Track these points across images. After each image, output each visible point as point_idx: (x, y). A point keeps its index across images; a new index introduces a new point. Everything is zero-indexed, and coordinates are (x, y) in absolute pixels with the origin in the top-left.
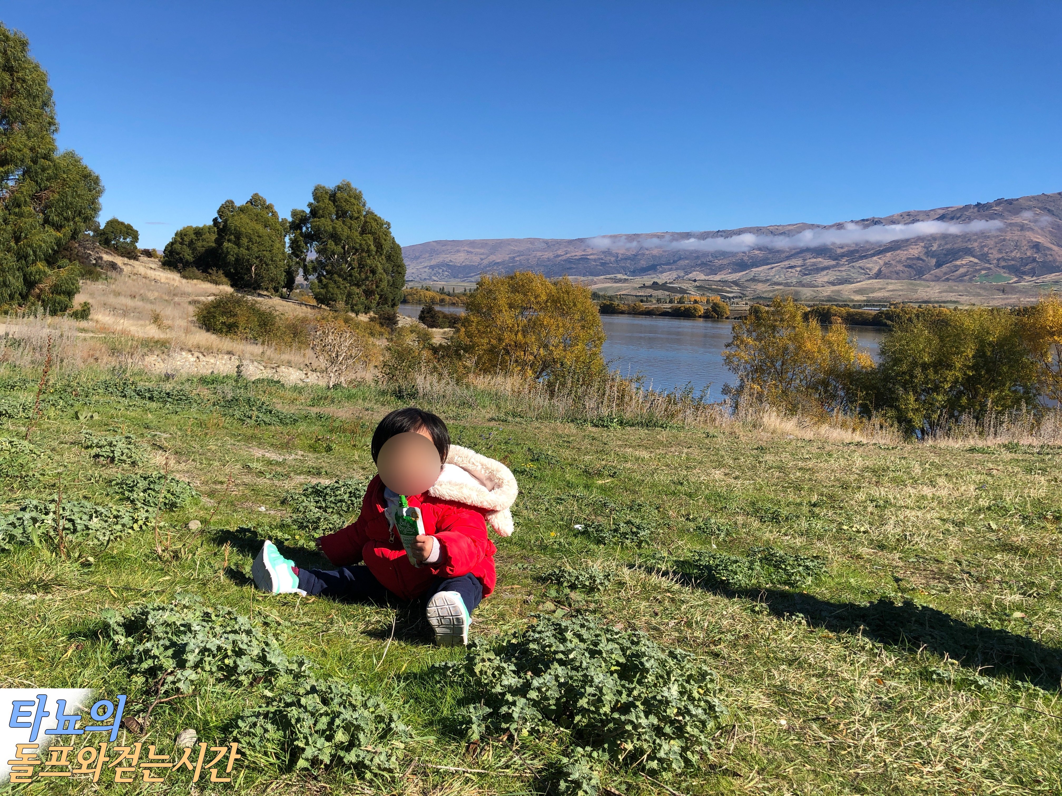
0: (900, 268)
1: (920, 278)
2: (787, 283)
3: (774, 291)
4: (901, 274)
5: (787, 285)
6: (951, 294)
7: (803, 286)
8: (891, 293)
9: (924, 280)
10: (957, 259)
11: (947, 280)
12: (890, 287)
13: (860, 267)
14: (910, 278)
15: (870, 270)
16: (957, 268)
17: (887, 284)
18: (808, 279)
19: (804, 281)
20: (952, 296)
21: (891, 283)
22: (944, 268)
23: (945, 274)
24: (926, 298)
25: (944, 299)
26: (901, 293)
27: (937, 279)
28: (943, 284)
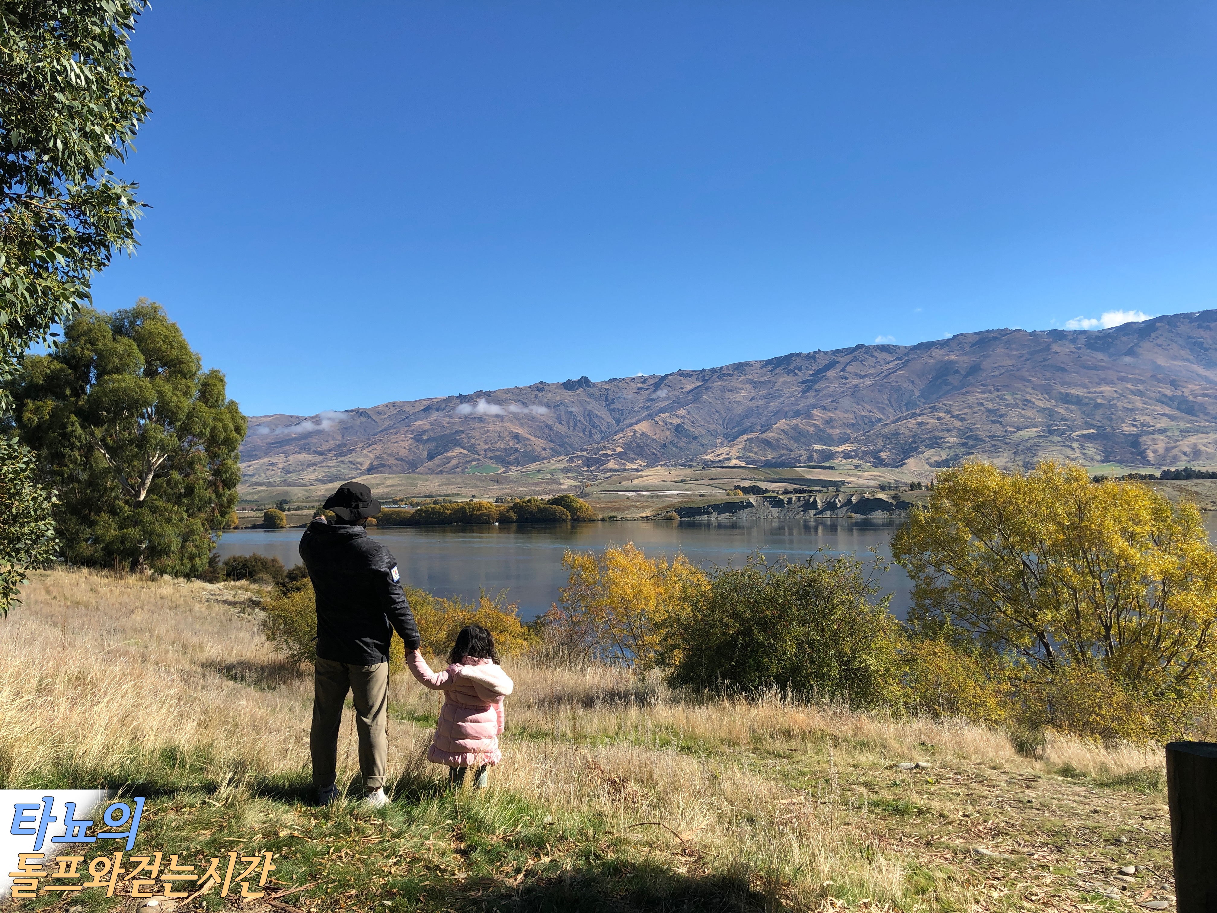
0: (392, 461)
1: (414, 471)
2: (270, 482)
3: (259, 492)
4: (394, 468)
5: (270, 485)
6: (451, 487)
7: (289, 485)
8: (391, 489)
9: (418, 473)
10: (447, 451)
11: (441, 472)
12: (389, 482)
13: (350, 462)
14: (403, 472)
15: (361, 464)
16: (449, 459)
17: (385, 479)
18: (292, 477)
19: (289, 480)
20: (452, 489)
21: (389, 478)
22: (437, 460)
23: (438, 466)
24: (427, 492)
25: (445, 492)
26: (400, 488)
27: (431, 471)
28: (440, 476)
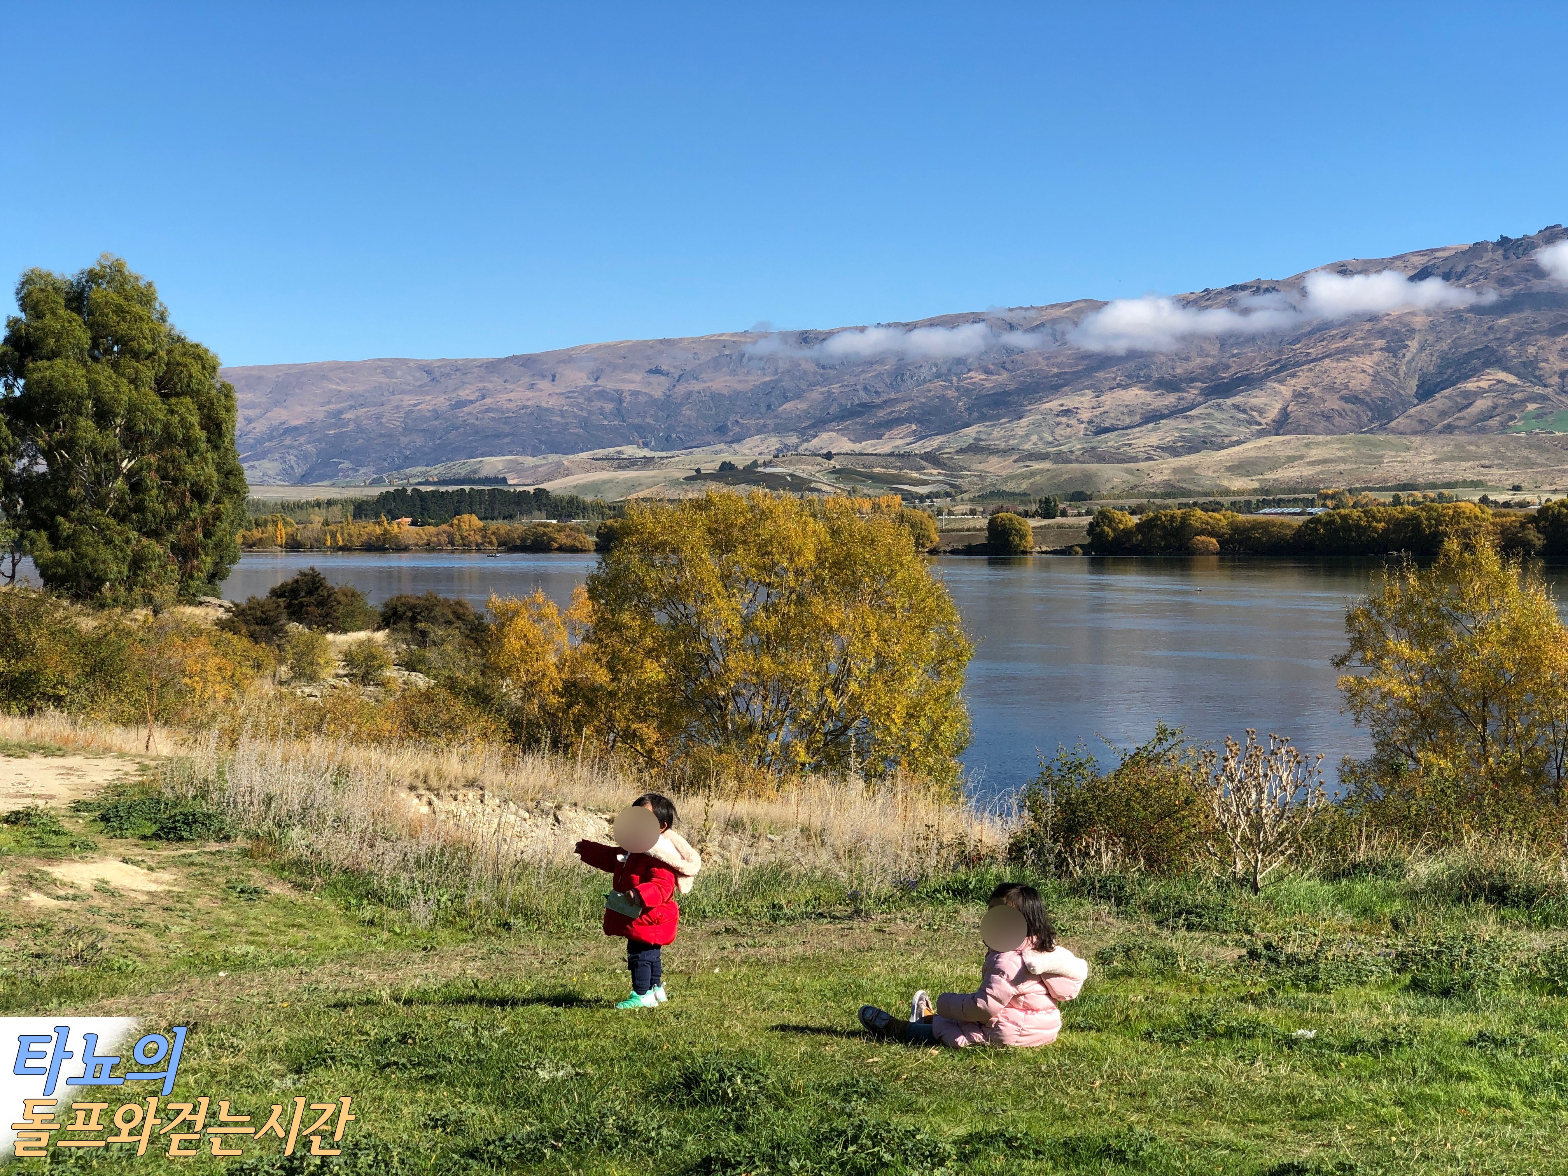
0: (1333, 403)
1: (1383, 428)
2: (1059, 453)
3: (1033, 474)
4: (1337, 420)
5: (1061, 458)
6: (1464, 464)
7: (1101, 459)
8: (1318, 468)
9: (1394, 431)
10: (1466, 377)
11: (1449, 429)
12: (1316, 453)
13: (1237, 407)
14: (1358, 428)
15: (1261, 412)
16: (1470, 398)
17: (1307, 445)
18: (1110, 441)
19: (1103, 448)
20: (1465, 470)
21: (1317, 444)
22: (1440, 400)
23: (1443, 414)
24: (1404, 478)
25: (1447, 478)
26: (1342, 467)
27: (1425, 428)
28: (1440, 440)
